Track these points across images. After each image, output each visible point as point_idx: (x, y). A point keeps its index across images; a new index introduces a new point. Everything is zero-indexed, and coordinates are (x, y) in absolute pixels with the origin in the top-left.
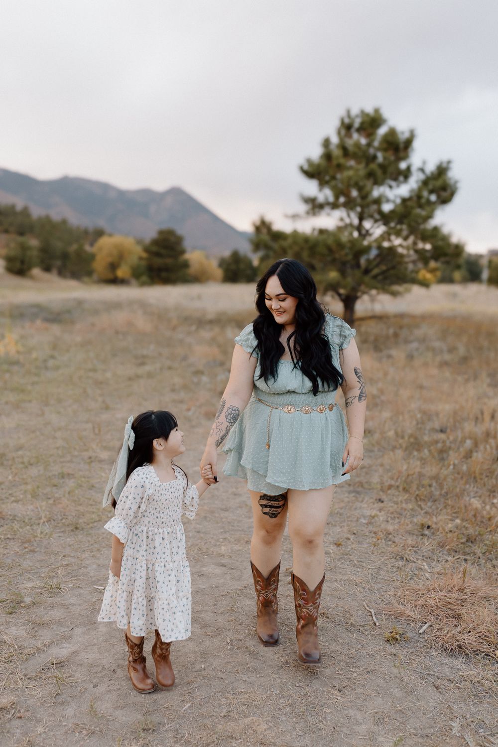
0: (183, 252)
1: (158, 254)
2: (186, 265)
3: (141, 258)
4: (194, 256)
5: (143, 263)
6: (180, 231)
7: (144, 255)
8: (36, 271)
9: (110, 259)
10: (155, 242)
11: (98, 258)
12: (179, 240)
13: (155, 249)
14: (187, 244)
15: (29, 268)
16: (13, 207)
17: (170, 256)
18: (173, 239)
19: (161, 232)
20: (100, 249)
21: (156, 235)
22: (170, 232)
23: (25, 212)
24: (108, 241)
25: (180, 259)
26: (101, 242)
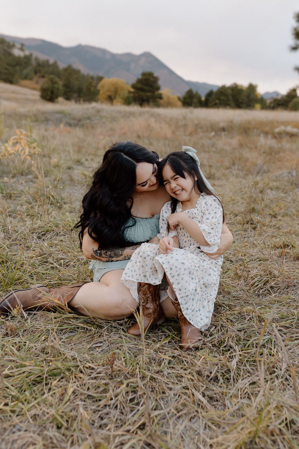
0: (158, 88)
1: (141, 90)
2: (160, 97)
3: (130, 92)
4: (165, 91)
5: (132, 95)
6: (156, 74)
7: (132, 90)
8: (61, 99)
9: (109, 93)
10: (139, 81)
11: (101, 92)
12: (156, 79)
13: (139, 86)
14: (160, 83)
15: (57, 97)
16: (47, 61)
17: (150, 91)
18: (152, 79)
19: (144, 74)
20: (103, 87)
21: (140, 77)
22: (151, 74)
23: (55, 65)
24: (108, 81)
25: (156, 93)
26: (103, 82)
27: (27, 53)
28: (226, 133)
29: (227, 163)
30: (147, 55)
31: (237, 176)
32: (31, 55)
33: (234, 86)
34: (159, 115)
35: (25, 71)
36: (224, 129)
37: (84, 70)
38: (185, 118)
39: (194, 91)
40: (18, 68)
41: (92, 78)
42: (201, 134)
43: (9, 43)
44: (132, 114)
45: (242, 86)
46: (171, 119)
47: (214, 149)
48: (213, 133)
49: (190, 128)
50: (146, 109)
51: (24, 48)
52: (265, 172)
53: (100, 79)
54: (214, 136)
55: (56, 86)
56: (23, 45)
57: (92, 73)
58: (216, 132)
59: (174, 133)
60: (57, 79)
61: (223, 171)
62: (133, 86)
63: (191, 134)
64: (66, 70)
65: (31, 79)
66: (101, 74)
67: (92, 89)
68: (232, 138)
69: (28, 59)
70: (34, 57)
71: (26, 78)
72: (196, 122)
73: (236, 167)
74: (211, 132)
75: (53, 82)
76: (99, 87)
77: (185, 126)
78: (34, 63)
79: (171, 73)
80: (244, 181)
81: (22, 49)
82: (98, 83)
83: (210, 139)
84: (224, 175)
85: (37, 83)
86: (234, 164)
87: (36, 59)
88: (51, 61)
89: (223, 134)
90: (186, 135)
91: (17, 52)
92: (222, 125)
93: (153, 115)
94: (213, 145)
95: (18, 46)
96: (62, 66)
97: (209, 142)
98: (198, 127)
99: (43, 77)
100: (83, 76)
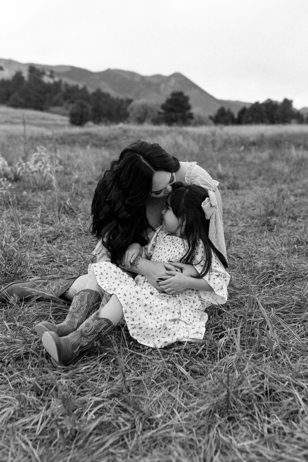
0: (189, 108)
1: (171, 110)
2: (191, 116)
3: (160, 113)
4: (195, 110)
5: (162, 116)
6: (186, 94)
7: (162, 111)
8: (90, 123)
9: (139, 115)
10: (169, 101)
11: (131, 115)
12: (187, 99)
13: (169, 106)
14: (191, 102)
15: (86, 121)
16: (77, 87)
17: (180, 111)
18: (182, 99)
19: (173, 94)
20: (132, 109)
21: (170, 97)
22: (181, 94)
23: (84, 90)
24: (138, 102)
25: (187, 113)
26: (133, 104)
27: (57, 79)
28: (256, 147)
29: (253, 174)
30: (178, 76)
31: (262, 186)
32: (60, 82)
33: (269, 102)
34: (187, 133)
35: (55, 98)
36: (254, 144)
37: (114, 94)
38: (214, 134)
39: (226, 109)
40: (48, 95)
41: (122, 101)
42: (230, 149)
43: (38, 71)
44: (160, 133)
45: (276, 102)
46: (199, 136)
47: (242, 163)
48: (242, 148)
49: (219, 145)
50: (175, 128)
51: (54, 75)
52: (292, 181)
53: (130, 101)
54: (243, 151)
55: (85, 110)
56: (52, 72)
57: (122, 96)
58: (245, 146)
59: (201, 149)
60: (86, 104)
61: (248, 181)
62: (163, 107)
63: (219, 150)
64: (94, 94)
65: (61, 105)
66: (130, 97)
67: (122, 112)
68: (262, 152)
69: (57, 85)
70: (63, 83)
71: (56, 104)
72: (225, 137)
73: (262, 178)
74: (240, 147)
75: (82, 107)
76: (129, 109)
77: (213, 142)
78: (63, 89)
79: (202, 92)
80: (268, 189)
81: (51, 76)
82: (127, 106)
83: (239, 152)
84: (248, 185)
85: (67, 108)
86: (260, 174)
87: (66, 85)
88: (81, 86)
89: (253, 148)
90: (214, 151)
91: (46, 79)
92: (252, 139)
93: (180, 133)
94: (242, 159)
95: (48, 73)
96: (91, 90)
97: (237, 156)
98: (228, 142)
99: (73, 102)
100: (112, 100)
